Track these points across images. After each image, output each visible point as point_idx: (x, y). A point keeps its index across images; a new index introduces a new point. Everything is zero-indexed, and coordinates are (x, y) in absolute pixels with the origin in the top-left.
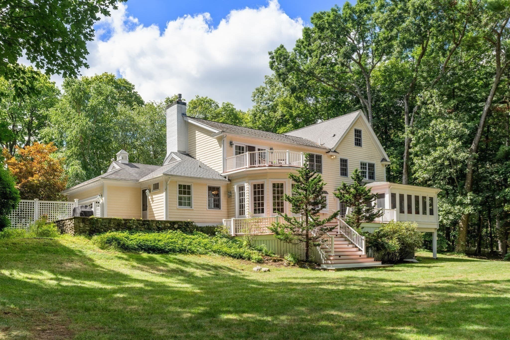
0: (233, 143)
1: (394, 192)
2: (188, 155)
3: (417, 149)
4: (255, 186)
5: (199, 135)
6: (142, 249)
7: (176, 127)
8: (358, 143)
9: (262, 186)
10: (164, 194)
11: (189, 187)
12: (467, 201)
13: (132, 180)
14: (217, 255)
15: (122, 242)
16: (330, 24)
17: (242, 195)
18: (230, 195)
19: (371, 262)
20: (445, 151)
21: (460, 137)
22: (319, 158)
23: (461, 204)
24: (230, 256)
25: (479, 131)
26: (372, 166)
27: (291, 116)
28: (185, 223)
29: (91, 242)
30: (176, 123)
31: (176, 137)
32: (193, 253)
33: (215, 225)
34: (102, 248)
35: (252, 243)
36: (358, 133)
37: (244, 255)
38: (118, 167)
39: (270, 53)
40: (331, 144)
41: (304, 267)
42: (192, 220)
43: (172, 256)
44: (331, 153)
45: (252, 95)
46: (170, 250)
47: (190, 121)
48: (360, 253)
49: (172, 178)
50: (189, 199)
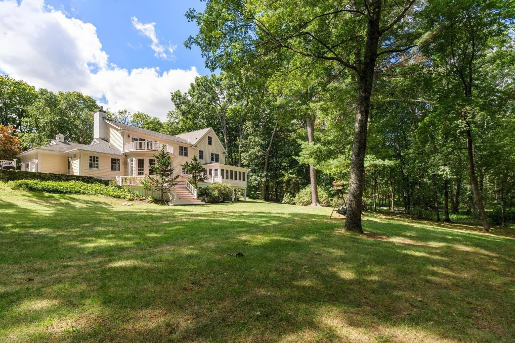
0: (130, 136)
1: (223, 168)
2: (106, 141)
3: (243, 149)
4: (139, 160)
5: (112, 130)
6: (45, 190)
7: (98, 125)
8: (210, 143)
9: (143, 160)
10: (78, 160)
11: (97, 158)
12: (263, 175)
13: (60, 151)
14: (103, 196)
15: (30, 186)
16: (202, 83)
17: (132, 164)
18: (126, 164)
19: (199, 202)
20: (254, 151)
21: (261, 145)
22: (186, 149)
23: (261, 176)
24: (112, 196)
25: (271, 143)
26: (217, 156)
27: (186, 127)
28: (88, 177)
29: (6, 185)
30: (99, 122)
31: (98, 130)
32: (84, 194)
33: (109, 179)
34: (13, 189)
35: (131, 190)
36: (210, 139)
37: (122, 196)
38: (55, 143)
39: (171, 93)
40: (194, 142)
41: (158, 204)
42: (93, 176)
43: (67, 195)
44: (193, 147)
45: (167, 114)
46: (67, 192)
47: (107, 122)
48: (194, 197)
49: (84, 152)
50: (98, 164)
